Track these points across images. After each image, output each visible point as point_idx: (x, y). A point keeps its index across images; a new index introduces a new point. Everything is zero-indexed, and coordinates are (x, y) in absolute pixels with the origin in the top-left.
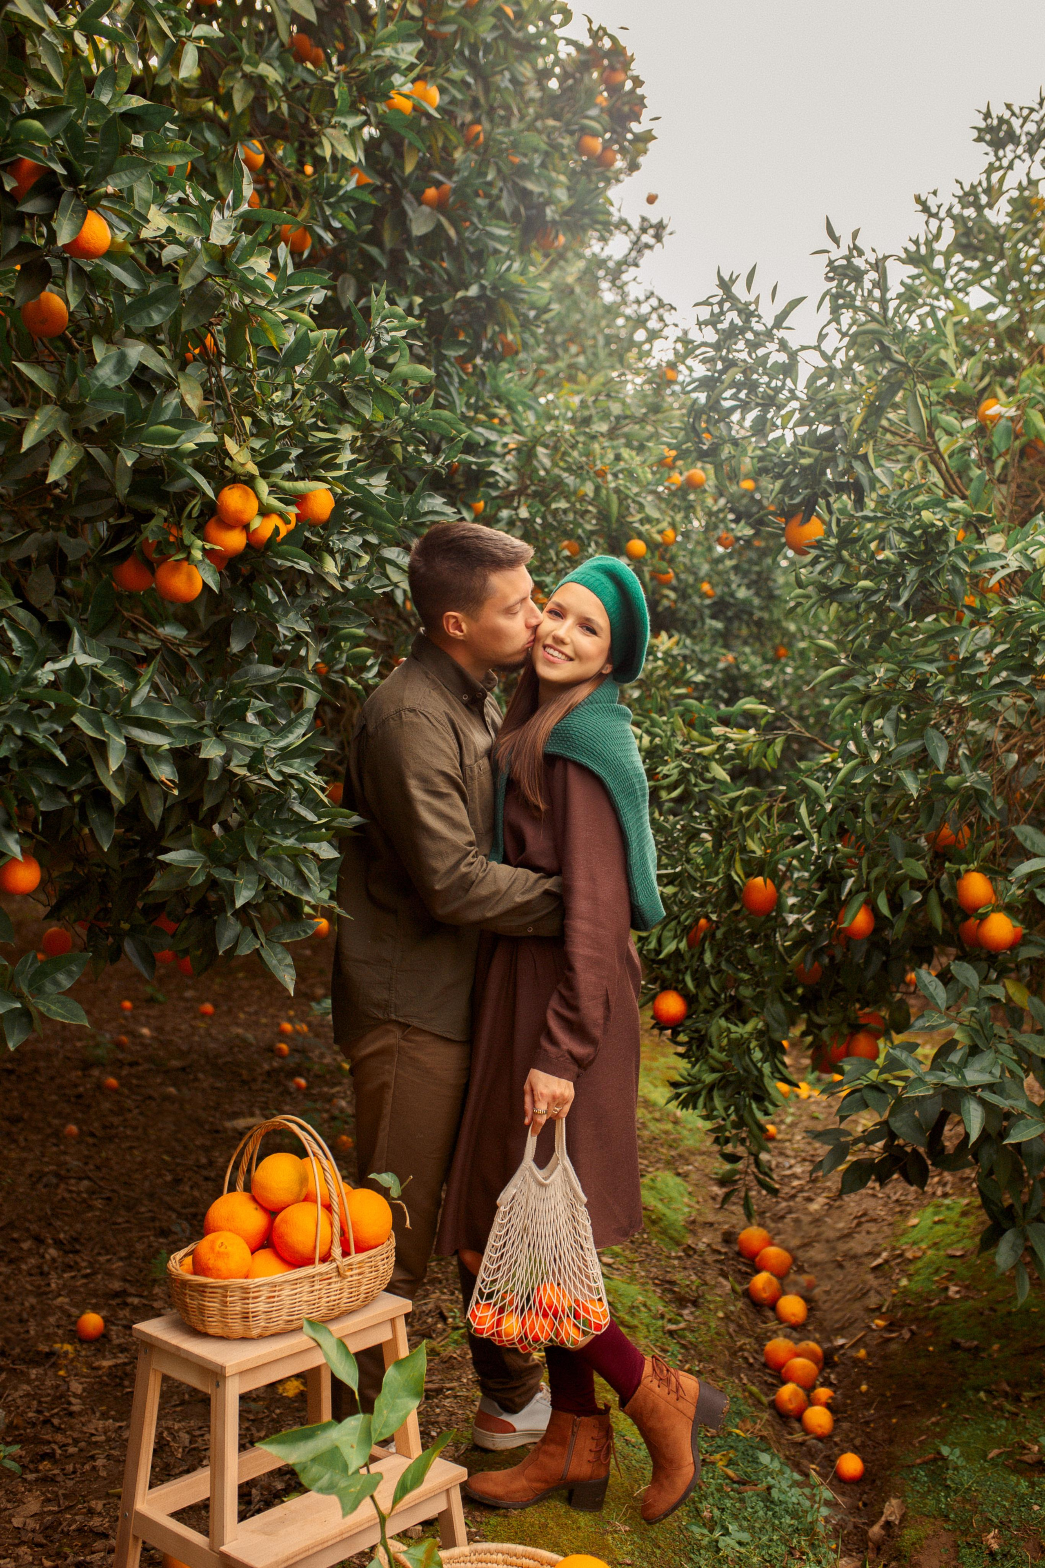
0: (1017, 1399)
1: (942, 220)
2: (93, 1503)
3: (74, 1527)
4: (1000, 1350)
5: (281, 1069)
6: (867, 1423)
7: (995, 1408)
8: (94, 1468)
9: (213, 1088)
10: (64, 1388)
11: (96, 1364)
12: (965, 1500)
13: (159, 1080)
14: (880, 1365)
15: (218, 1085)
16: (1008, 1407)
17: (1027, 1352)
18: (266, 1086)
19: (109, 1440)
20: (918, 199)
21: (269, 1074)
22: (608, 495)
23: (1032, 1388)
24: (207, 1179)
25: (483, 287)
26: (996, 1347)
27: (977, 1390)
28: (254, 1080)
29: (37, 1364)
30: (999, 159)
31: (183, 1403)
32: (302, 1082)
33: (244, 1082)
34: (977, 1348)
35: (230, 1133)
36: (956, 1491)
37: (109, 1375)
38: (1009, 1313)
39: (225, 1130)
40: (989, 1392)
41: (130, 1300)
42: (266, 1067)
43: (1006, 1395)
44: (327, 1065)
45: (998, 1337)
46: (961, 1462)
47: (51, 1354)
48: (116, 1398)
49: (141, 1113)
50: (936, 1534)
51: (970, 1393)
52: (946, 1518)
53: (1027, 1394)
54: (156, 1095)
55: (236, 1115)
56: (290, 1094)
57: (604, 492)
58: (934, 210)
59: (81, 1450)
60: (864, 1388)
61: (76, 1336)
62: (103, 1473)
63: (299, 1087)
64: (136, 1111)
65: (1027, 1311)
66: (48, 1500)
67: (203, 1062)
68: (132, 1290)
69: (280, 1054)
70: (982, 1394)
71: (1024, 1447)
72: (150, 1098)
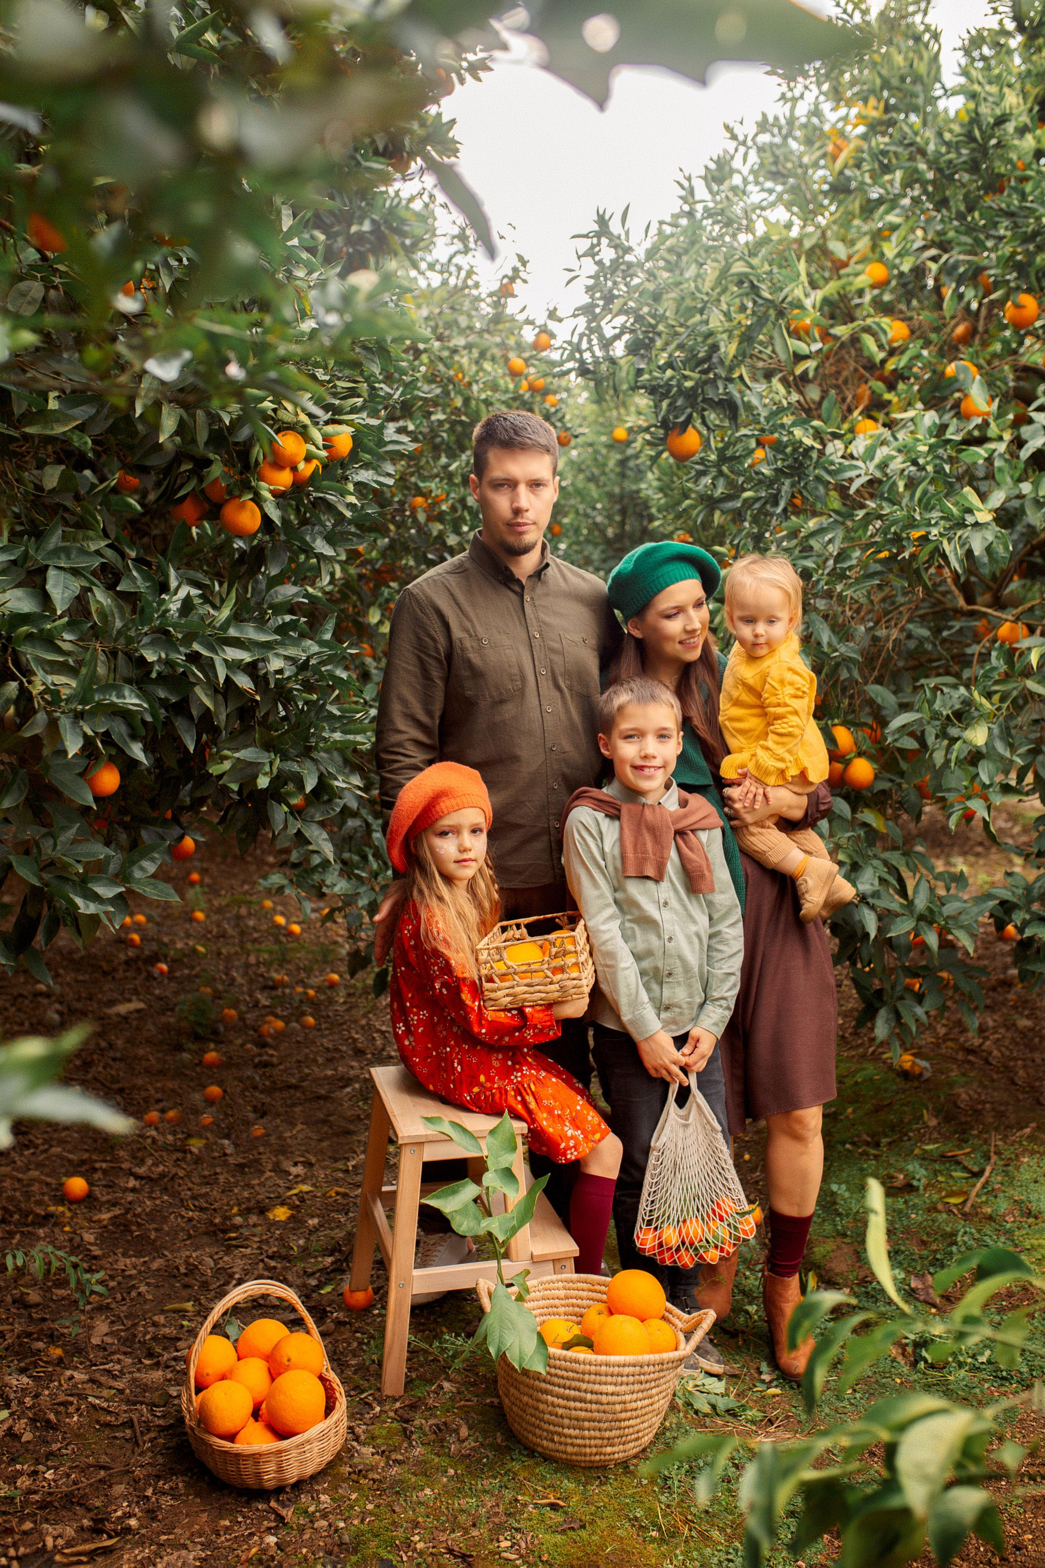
0: (877, 1145)
1: (749, 148)
2: (156, 1318)
3: (148, 1337)
4: (854, 1112)
5: (138, 958)
6: (757, 1182)
7: (861, 1154)
8: (139, 1294)
9: (77, 981)
10: (78, 1239)
11: (96, 1218)
12: (855, 1220)
13: (22, 980)
14: (756, 1137)
15: (81, 978)
16: (873, 1151)
17: (877, 1109)
18: (128, 974)
19: (140, 1272)
20: (727, 127)
21: (127, 963)
22: (477, 405)
23: (886, 1136)
24: (114, 1059)
25: (373, 222)
26: (850, 1110)
27: (843, 1143)
28: (115, 970)
29: (41, 1225)
30: (791, 90)
31: (190, 1237)
32: (164, 967)
33: (105, 973)
34: (835, 1113)
35: (115, 1019)
36: (847, 1215)
37: (114, 1224)
38: (856, 1083)
39: (109, 1017)
40: (853, 1143)
41: (98, 1165)
42: (122, 957)
43: (868, 1144)
44: (182, 950)
45: (851, 1102)
46: (847, 1195)
47: (48, 1216)
48: (128, 1241)
49: (19, 1010)
50: (839, 1248)
51: (840, 1147)
52: (844, 1235)
53: (884, 1141)
54: (25, 993)
55: (112, 1003)
56: (155, 979)
57: (473, 403)
58: (741, 138)
59: (119, 1283)
60: (747, 1157)
61: (63, 1198)
62: (150, 1297)
63: (162, 972)
64: (13, 1009)
65: (871, 1080)
66: (112, 1322)
67: (58, 958)
68: (94, 1157)
69: (131, 944)
70: (848, 1146)
71: (893, 1177)
72: (20, 995)
